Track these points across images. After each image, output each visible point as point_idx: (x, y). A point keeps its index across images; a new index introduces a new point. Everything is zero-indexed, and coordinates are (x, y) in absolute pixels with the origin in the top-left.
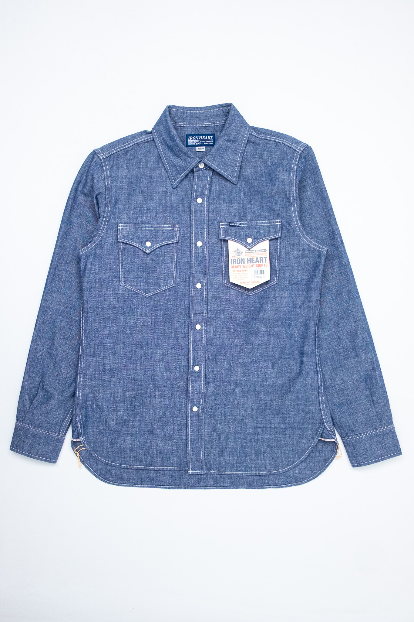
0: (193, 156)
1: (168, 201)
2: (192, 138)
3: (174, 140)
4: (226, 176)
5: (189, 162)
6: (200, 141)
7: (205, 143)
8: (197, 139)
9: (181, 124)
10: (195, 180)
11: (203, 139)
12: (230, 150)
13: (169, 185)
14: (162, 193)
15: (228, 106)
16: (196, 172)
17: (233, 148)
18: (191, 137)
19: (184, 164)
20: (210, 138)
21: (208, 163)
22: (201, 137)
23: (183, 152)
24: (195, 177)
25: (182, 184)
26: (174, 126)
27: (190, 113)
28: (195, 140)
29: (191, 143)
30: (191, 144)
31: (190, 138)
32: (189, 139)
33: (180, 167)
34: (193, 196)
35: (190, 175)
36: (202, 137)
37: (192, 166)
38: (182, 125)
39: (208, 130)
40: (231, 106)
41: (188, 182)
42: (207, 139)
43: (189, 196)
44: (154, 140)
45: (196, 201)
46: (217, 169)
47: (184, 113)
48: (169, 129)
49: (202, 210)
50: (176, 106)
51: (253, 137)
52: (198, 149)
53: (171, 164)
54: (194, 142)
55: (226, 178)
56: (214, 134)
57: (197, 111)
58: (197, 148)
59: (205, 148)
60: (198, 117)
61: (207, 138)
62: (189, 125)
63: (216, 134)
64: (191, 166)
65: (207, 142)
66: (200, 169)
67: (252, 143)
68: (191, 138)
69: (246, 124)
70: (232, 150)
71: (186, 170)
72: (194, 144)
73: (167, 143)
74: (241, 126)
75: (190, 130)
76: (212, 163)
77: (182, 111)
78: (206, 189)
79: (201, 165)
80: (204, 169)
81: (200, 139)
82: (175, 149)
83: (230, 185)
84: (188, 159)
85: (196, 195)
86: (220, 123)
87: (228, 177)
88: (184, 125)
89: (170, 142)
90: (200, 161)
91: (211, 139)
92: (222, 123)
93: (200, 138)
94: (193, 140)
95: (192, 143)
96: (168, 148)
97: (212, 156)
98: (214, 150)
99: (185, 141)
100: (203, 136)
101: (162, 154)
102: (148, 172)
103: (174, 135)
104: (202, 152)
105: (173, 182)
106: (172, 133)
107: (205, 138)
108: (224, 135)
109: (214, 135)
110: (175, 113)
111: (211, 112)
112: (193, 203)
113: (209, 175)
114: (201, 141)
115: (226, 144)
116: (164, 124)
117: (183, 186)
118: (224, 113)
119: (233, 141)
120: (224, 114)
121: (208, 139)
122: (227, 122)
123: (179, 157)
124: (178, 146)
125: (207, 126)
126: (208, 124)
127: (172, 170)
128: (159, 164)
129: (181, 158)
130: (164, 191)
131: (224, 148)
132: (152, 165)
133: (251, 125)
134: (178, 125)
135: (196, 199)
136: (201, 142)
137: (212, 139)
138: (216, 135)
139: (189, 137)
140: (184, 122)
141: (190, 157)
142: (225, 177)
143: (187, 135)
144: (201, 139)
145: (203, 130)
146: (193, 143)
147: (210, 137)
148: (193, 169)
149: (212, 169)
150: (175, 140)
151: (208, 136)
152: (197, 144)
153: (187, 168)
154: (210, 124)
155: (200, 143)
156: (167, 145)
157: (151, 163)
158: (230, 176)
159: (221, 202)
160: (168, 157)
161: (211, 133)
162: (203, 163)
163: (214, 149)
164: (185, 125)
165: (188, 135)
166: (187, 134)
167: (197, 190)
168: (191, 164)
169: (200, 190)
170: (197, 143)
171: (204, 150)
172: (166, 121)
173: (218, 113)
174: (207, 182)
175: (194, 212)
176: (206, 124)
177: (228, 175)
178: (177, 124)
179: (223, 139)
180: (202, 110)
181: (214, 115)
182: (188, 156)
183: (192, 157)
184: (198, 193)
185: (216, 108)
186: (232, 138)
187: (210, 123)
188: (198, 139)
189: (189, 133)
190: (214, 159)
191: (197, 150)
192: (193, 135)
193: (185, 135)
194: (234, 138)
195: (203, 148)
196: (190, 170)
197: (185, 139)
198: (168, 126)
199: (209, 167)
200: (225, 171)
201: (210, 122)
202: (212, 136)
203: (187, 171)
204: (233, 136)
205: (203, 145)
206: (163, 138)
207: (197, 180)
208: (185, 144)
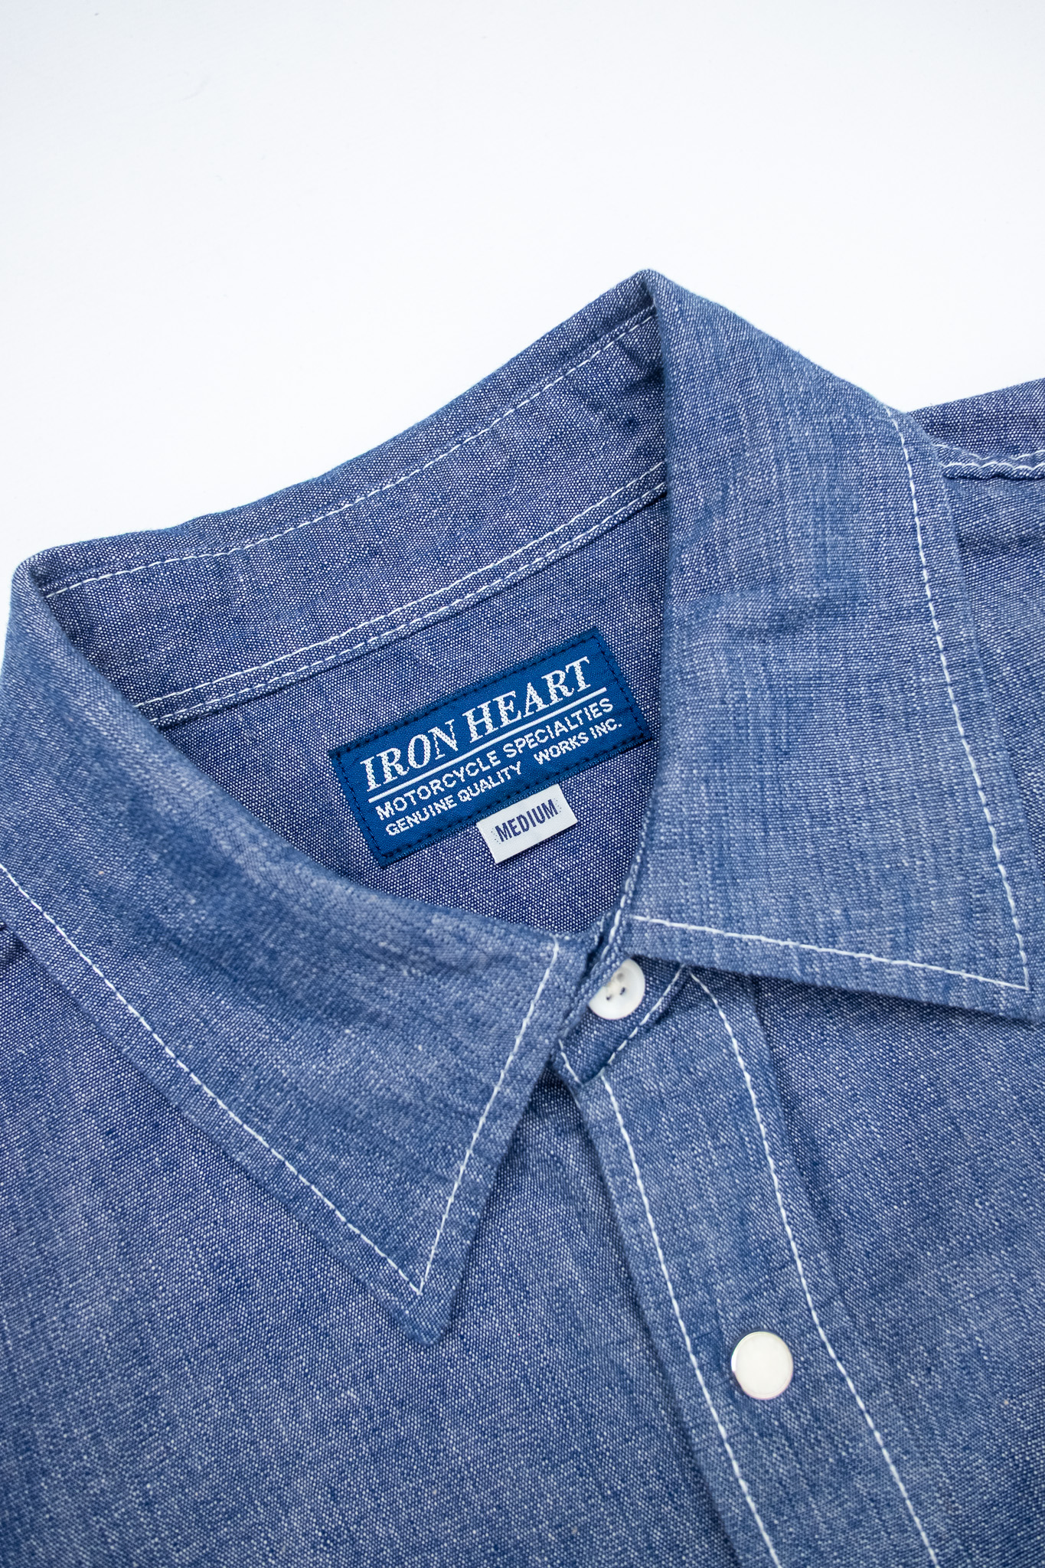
0: (491, 943)
1: (430, 1505)
2: (404, 761)
3: (222, 871)
4: (930, 979)
5: (476, 1024)
6: (482, 755)
7: (541, 758)
8: (453, 744)
9: (236, 685)
10: (623, 1171)
11: (506, 721)
12: (834, 710)
13: (362, 1329)
14: (332, 1453)
15: (608, 324)
16: (589, 1075)
17: (853, 680)
18: (384, 755)
19: (432, 1066)
20: (571, 681)
21: (686, 940)
22: (478, 715)
23: (361, 955)
24: (605, 1148)
25: (496, 1256)
26: (161, 729)
27: (284, 550)
28: (433, 763)
29: (410, 811)
30: (416, 819)
31: (378, 766)
32: (373, 785)
33: (405, 1108)
34: (677, 1347)
35: (543, 1137)
36: (485, 707)
37: (529, 1045)
38: (250, 681)
39: (513, 620)
40: (648, 300)
41: (550, 1212)
42: (541, 706)
43: (631, 1358)
44: (19, 946)
45: (732, 1388)
46: (805, 958)
47: (221, 570)
48: (122, 778)
49: (845, 1468)
50: (120, 543)
51: (994, 492)
52: (504, 832)
53: (288, 1115)
54: (436, 786)
55: (938, 999)
56: (594, 633)
57: (334, 502)
58: (487, 827)
59: (567, 793)
60: (374, 553)
61: (546, 699)
62: (321, 653)
63: (606, 629)
64: (521, 1055)
65: (564, 736)
66: (620, 1031)
67: (1005, 549)
68: (389, 760)
69: (860, 402)
70: (852, 702)
71: (474, 1117)
72: (447, 804)
73: (158, 924)
74: (837, 440)
75: (348, 692)
76: (728, 923)
77: (197, 563)
78: (768, 1199)
79: (615, 987)
80: (658, 1005)
81: (475, 737)
82: (272, 955)
83: (994, 1045)
84: (453, 990)
85: (694, 1318)
86: (601, 514)
87: (950, 982)
88: (270, 672)
89: (183, 905)
90: (592, 957)
91: (583, 686)
92: (623, 500)
93: (481, 728)
94: (414, 773)
95: (421, 805)
96: (199, 971)
97: (697, 849)
98: (687, 782)
99: (349, 818)
100: (500, 699)
101: (158, 1052)
102: (84, 1315)
103: (202, 821)
104: (551, 850)
105: (393, 1284)
106: (162, 806)
107: (520, 704)
108: (711, 592)
109: (587, 642)
110: (129, 606)
111: (469, 456)
112: (707, 1424)
113: (735, 1044)
114: (498, 747)
115: (774, 668)
116: (51, 746)
117: (511, 1273)
118: (595, 407)
119: (824, 608)
120: (609, 418)
121: (555, 699)
122: (685, 462)
123: (345, 1013)
124: (280, 911)
125: (497, 594)
126: (497, 573)
127: (333, 1167)
128: (171, 1165)
129: (373, 1018)
130: (342, 1419)
131: (765, 712)
132: (102, 1218)
133: (907, 403)
134: (214, 701)
135: (720, 1358)
136: (501, 755)
137: (594, 684)
138: (611, 639)
139: (368, 763)
140: (252, 647)
141: (465, 968)
142: (924, 997)
143: (336, 754)
144: (490, 729)
145: (468, 646)
146: (436, 798)
147: (562, 675)
148: (551, 1068)
149: (738, 978)
150: (229, 864)
151: (549, 677)
152: (466, 796)
153: (489, 1090)
154: (513, 564)
155: (493, 772)
156: (174, 944)
157: (78, 1199)
158: (970, 961)
159: (990, 1268)
160: (232, 1053)
161: (553, 638)
162: (626, 956)
163: (674, 775)
164: (281, 668)
165: (348, 748)
166: (330, 741)
167: (684, 1270)
168: (505, 1037)
169: (716, 1246)
170: (470, 782)
171: (565, 818)
172: (60, 710)
173: (544, 434)
174: (753, 1128)
175: (771, 1528)
176: (477, 582)
177: (946, 961)
178: (200, 697)
179: (718, 638)
180: (380, 477)
181: (509, 474)
182: (444, 969)
183: (496, 960)
184: (708, 1287)
185: (507, 396)
186: (802, 590)
187: (501, 551)
188: (465, 744)
189: (351, 727)
190: (725, 875)
191: (501, 851)
192: (396, 732)
193: (322, 760)
194: (823, 574)
195: (549, 809)
196: (520, 1097)
197: (336, 796)
198: (99, 754)
199: (712, 975)
200: (895, 946)
201: (503, 541)
202: (576, 664)
203: (493, 1117)
204: (804, 560)
205: (532, 780)
206: (102, 896)
207: (644, 1158)
208: (357, 841)
